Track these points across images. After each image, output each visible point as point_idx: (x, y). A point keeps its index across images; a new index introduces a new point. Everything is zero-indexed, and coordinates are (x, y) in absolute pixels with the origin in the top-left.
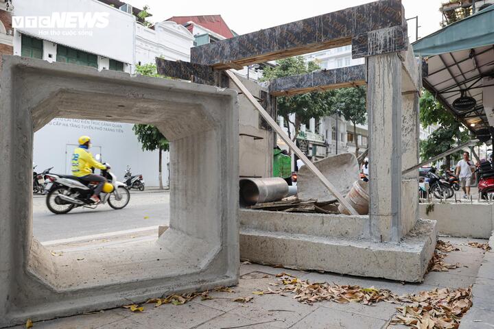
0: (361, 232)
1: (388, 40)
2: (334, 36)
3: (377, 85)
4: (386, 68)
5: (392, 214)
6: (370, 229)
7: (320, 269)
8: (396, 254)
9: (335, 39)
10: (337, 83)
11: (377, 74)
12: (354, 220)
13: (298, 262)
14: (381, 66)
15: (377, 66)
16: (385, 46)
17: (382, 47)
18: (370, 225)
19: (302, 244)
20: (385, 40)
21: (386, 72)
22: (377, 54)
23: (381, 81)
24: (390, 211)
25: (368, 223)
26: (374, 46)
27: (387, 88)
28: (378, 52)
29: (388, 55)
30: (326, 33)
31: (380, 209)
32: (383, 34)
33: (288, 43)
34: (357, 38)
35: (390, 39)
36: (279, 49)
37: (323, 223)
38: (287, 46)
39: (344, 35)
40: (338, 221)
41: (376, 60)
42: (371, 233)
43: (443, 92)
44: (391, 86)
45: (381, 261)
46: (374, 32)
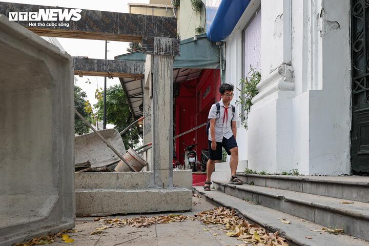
0: (148, 183)
1: (168, 47)
2: (128, 32)
3: (159, 77)
4: (166, 66)
5: (169, 168)
6: (155, 180)
7: (123, 212)
8: (178, 193)
9: (130, 35)
10: (97, 71)
11: (160, 69)
12: (142, 175)
13: (104, 209)
14: (163, 64)
15: (160, 63)
16: (166, 50)
17: (164, 51)
18: (154, 177)
19: (108, 195)
20: (166, 45)
21: (166, 69)
22: (160, 54)
23: (163, 75)
24: (168, 166)
25: (153, 176)
26: (159, 48)
27: (166, 80)
28: (161, 53)
29: (167, 57)
30: (122, 28)
31: (161, 165)
32: (165, 41)
33: (87, 27)
34: (146, 39)
35: (169, 46)
36: (78, 29)
37: (118, 178)
38: (86, 29)
39: (136, 34)
40: (130, 176)
41: (160, 59)
42: (155, 183)
43: (132, 97)
44: (169, 79)
45: (169, 199)
46: (158, 38)
